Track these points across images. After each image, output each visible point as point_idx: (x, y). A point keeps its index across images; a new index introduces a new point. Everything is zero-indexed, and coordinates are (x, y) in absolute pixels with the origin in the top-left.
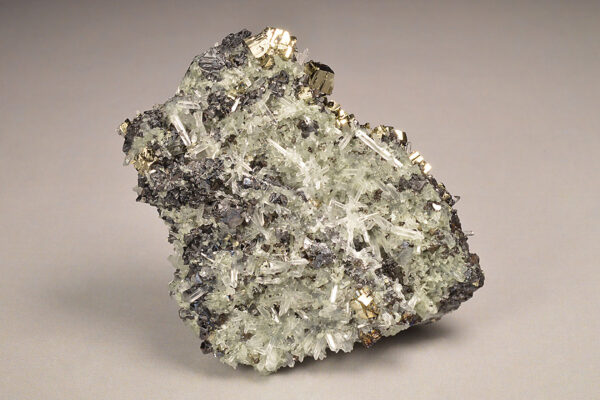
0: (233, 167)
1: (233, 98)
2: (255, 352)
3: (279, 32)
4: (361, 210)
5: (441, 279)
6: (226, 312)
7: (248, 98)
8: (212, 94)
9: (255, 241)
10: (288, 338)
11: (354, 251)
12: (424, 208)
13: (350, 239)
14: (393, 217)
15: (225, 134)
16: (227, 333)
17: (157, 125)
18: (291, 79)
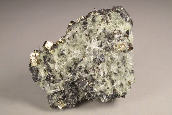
0: (69, 78)
1: (48, 74)
2: (127, 83)
3: (31, 55)
4: (90, 42)
5: (118, 20)
6: (113, 89)
7: (49, 69)
8: (46, 80)
9: (92, 77)
10: (125, 72)
11: (102, 47)
12: (94, 22)
13: (98, 48)
14: (95, 32)
15: (59, 78)
16: (119, 90)
17: (52, 98)
18: (46, 55)
